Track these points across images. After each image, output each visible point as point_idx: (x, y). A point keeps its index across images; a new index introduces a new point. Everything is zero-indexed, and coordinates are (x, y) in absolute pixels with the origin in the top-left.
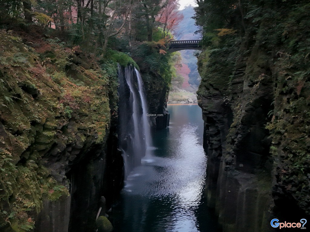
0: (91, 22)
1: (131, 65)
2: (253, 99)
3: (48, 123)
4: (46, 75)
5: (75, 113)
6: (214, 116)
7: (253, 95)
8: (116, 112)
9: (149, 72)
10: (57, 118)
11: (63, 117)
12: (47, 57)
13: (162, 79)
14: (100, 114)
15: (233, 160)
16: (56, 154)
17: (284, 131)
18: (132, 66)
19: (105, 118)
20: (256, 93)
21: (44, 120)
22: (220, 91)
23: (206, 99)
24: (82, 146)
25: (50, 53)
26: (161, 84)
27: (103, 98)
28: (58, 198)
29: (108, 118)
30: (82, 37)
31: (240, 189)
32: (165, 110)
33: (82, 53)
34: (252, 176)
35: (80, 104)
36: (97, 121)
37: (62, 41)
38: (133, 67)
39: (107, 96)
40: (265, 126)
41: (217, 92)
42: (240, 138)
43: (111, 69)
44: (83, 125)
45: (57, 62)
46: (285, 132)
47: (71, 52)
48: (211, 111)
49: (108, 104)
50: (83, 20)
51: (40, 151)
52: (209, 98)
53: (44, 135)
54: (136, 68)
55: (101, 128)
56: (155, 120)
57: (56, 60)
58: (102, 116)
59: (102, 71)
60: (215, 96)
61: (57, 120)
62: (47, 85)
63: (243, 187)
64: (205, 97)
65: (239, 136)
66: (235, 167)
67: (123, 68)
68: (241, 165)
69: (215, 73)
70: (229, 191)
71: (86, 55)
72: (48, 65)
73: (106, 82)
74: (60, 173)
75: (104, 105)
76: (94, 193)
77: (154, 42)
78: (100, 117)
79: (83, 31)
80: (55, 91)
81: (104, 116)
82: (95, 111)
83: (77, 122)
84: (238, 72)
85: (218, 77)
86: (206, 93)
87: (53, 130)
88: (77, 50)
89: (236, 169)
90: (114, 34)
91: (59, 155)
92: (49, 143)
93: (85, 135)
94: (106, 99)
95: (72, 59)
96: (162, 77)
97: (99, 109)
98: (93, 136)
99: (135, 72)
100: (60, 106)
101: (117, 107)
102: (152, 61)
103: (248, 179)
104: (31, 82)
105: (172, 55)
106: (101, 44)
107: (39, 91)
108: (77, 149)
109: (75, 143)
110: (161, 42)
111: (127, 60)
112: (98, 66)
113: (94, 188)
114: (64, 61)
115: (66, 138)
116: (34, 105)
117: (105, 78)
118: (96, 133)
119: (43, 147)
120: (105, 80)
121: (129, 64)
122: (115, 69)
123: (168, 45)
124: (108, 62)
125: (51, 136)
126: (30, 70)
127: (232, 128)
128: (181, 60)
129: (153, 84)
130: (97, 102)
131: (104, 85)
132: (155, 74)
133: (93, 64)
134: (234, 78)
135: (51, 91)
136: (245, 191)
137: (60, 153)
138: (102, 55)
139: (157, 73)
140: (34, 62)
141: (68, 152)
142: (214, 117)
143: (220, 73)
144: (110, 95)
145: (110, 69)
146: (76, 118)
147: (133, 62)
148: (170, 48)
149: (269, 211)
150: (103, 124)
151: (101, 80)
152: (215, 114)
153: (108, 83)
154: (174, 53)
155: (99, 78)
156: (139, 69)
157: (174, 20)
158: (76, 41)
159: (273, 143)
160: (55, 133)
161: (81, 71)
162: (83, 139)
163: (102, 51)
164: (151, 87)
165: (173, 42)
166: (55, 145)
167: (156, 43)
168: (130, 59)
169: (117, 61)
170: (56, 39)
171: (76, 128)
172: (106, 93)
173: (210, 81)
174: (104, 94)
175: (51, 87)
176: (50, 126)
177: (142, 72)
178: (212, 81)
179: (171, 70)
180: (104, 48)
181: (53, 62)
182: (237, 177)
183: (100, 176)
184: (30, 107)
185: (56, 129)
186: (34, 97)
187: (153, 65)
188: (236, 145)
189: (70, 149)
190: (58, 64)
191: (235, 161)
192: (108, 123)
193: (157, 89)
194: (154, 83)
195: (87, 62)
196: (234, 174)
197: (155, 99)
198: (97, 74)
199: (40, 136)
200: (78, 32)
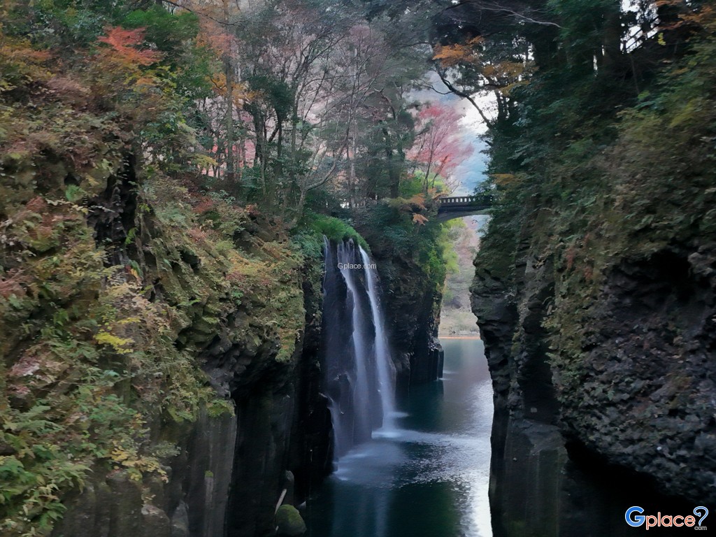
0: (278, 166)
1: (351, 240)
2: (539, 288)
3: (209, 306)
4: (209, 242)
5: (247, 299)
6: (494, 327)
7: (540, 280)
8: (317, 320)
9: (392, 258)
10: (221, 300)
11: (230, 300)
12: (208, 218)
13: (424, 275)
14: (286, 315)
15: (519, 400)
16: (217, 353)
17: (559, 325)
18: (352, 242)
19: (294, 322)
20: (543, 277)
21: (205, 300)
22: (502, 282)
23: (480, 297)
24: (255, 354)
25: (211, 214)
26: (420, 284)
27: (292, 289)
28: (219, 414)
29: (300, 323)
30: (262, 190)
31: (532, 451)
32: (433, 342)
33: (260, 216)
34: (552, 429)
35: (255, 288)
36: (281, 327)
37: (230, 196)
38: (356, 244)
39: (299, 287)
40: (541, 323)
41: (497, 284)
42: (525, 357)
43: (311, 244)
44: (258, 320)
45: (222, 226)
46: (561, 327)
47: (244, 212)
48: (489, 319)
49: (301, 301)
50: (263, 162)
51: (198, 344)
52: (484, 295)
53: (203, 320)
54: (363, 248)
55: (287, 338)
56: (408, 359)
57: (220, 224)
58: (290, 320)
59: (293, 245)
60: (494, 291)
61: (221, 303)
62: (210, 254)
63: (537, 448)
64: (479, 294)
65: (525, 354)
66: (523, 414)
67: (333, 244)
68: (534, 410)
69: (494, 251)
70: (515, 459)
71: (267, 219)
72: (208, 231)
73: (298, 262)
74: (222, 385)
75: (293, 301)
76: (273, 455)
77: (402, 199)
78: (287, 320)
79: (263, 180)
80: (220, 263)
81: (293, 318)
82: (278, 310)
83: (249, 314)
84: (524, 246)
85: (497, 256)
86: (479, 286)
87: (216, 316)
88: (252, 212)
89: (525, 417)
90: (316, 184)
91: (222, 356)
92: (209, 334)
93: (261, 337)
94: (297, 291)
95: (245, 222)
96: (423, 269)
97: (286, 307)
98: (272, 342)
99: (361, 255)
100: (226, 284)
101: (319, 313)
102: (396, 235)
103: (544, 435)
104: (190, 248)
105: (446, 227)
106: (292, 202)
107: (200, 260)
108: (248, 357)
109: (245, 345)
110: (418, 200)
111: (342, 231)
112: (286, 238)
113: (273, 445)
114: (233, 226)
115: (232, 334)
116: (193, 278)
117: (297, 256)
118: (278, 338)
119: (201, 338)
120: (298, 260)
121: (346, 239)
122: (318, 246)
123: (434, 206)
124: (304, 232)
125: (212, 324)
126: (189, 233)
127: (514, 341)
128: (471, 239)
129: (401, 283)
130: (283, 295)
131: (294, 267)
132: (406, 263)
133: (277, 234)
134: (518, 256)
135: (215, 262)
136: (539, 454)
137: (224, 354)
138: (295, 220)
139: (411, 262)
140: (192, 224)
141: (235, 357)
142: (495, 330)
143: (501, 251)
144: (307, 289)
145: (308, 244)
146: (247, 307)
147: (355, 236)
148: (440, 211)
149: (562, 472)
150: (290, 333)
151: (290, 259)
152: (496, 325)
153: (301, 265)
154: (451, 222)
155: (288, 256)
156: (369, 250)
157: (446, 157)
158: (252, 196)
159: (550, 347)
160: (219, 320)
161: (258, 244)
162: (257, 342)
163: (296, 212)
164: (398, 289)
165: (447, 199)
166: (217, 340)
167: (406, 201)
168: (351, 231)
169: (323, 233)
170: (222, 192)
171: (247, 322)
172: (299, 281)
173: (485, 265)
174: (295, 283)
175: (215, 258)
176: (212, 309)
177: (375, 256)
178: (489, 265)
179: (444, 256)
180: (298, 209)
181: (216, 227)
182: (527, 432)
183: (284, 427)
184: (188, 278)
185: (219, 315)
186: (192, 268)
187: (400, 243)
188: (520, 370)
189: (237, 353)
190: (223, 229)
191: (522, 402)
192: (300, 331)
193: (412, 294)
194: (405, 281)
195: (268, 231)
196: (522, 426)
197: (407, 315)
198: (284, 251)
199: (199, 321)
200: (254, 181)
